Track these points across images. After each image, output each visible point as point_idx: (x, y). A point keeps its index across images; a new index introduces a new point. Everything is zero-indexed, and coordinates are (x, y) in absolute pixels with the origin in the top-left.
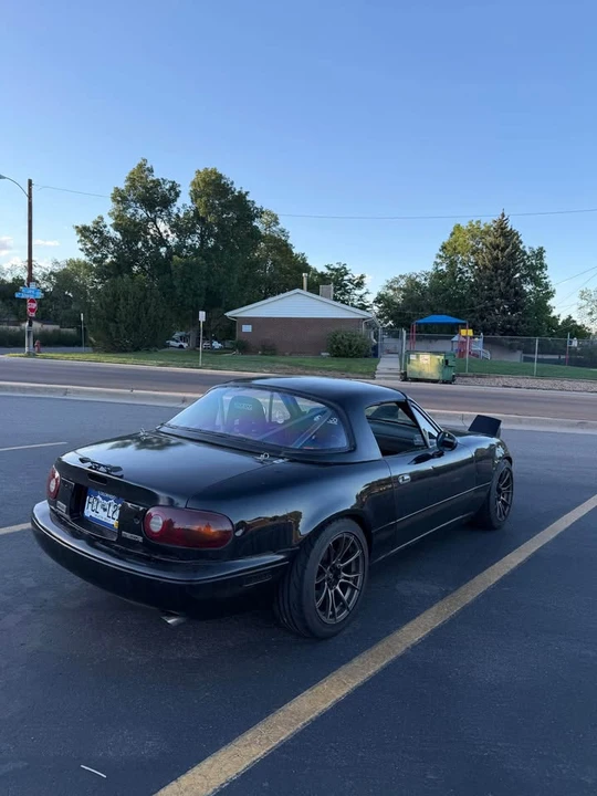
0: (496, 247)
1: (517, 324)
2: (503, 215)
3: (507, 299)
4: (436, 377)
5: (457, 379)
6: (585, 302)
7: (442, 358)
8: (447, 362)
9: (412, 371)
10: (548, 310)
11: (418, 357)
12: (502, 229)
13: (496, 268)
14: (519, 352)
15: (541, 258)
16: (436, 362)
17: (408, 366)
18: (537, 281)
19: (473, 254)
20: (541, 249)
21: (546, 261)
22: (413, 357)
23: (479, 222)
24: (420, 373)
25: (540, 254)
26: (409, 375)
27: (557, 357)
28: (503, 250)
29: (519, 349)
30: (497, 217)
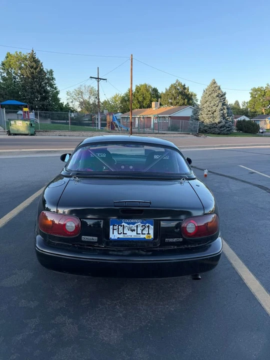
0: (32, 67)
1: (47, 106)
2: (33, 51)
3: (41, 94)
4: (27, 132)
5: (37, 133)
6: (69, 97)
7: (28, 123)
8: (31, 124)
9: (13, 130)
10: (58, 100)
11: (15, 122)
12: (33, 58)
13: (33, 78)
14: (49, 119)
15: (52, 75)
16: (26, 125)
17: (10, 127)
18: (51, 86)
19: (20, 69)
20: (51, 70)
21: (54, 76)
22: (12, 122)
23: (20, 53)
24: (18, 131)
25: (51, 72)
26: (11, 132)
27: (65, 121)
28: (35, 69)
29: (49, 118)
30: (30, 51)
